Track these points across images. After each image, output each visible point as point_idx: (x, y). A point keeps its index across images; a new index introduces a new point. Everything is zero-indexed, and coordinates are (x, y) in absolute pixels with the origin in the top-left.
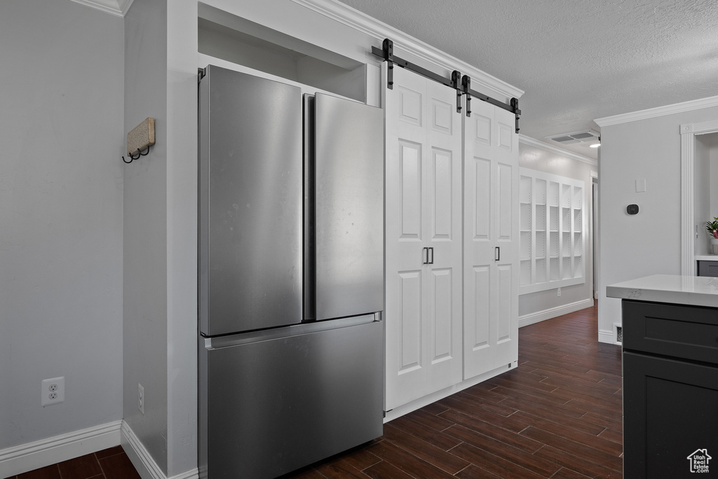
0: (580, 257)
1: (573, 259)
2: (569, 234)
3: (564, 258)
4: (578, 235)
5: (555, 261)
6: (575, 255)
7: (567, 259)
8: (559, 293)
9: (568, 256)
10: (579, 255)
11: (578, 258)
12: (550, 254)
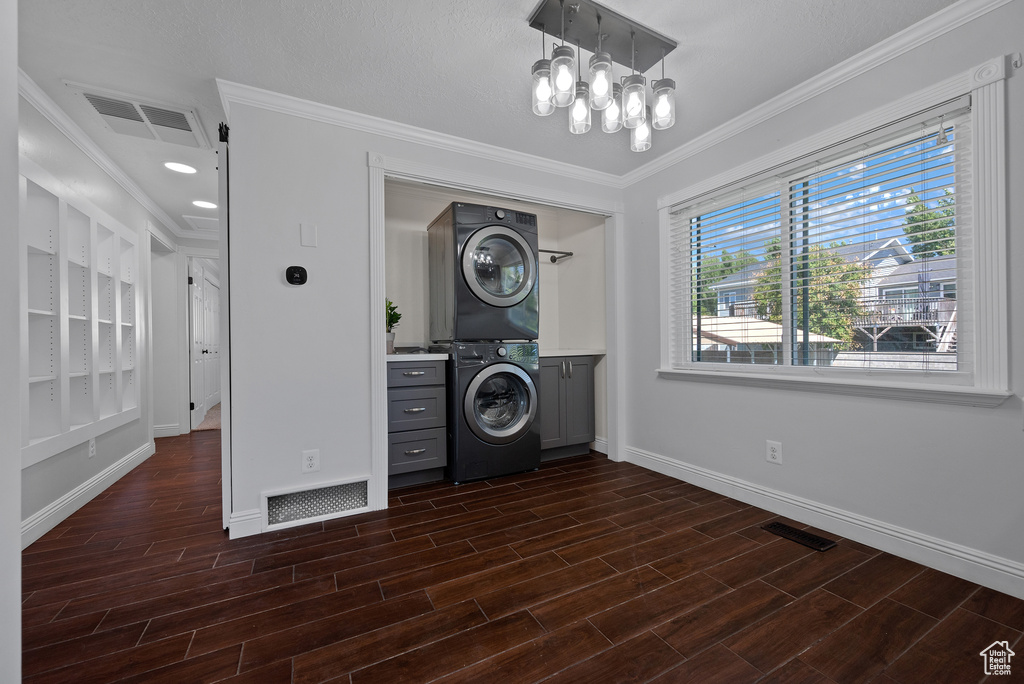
0: (130, 371)
1: (119, 376)
2: (112, 326)
3: (102, 376)
4: (128, 331)
5: (81, 383)
6: (124, 369)
7: (107, 377)
8: (92, 450)
9: (110, 370)
10: (130, 368)
11: (128, 373)
12: (69, 369)
